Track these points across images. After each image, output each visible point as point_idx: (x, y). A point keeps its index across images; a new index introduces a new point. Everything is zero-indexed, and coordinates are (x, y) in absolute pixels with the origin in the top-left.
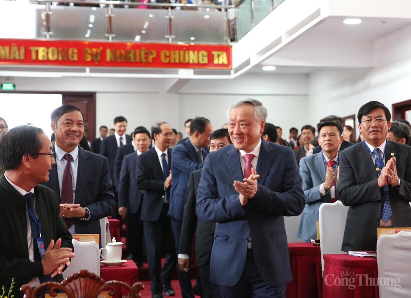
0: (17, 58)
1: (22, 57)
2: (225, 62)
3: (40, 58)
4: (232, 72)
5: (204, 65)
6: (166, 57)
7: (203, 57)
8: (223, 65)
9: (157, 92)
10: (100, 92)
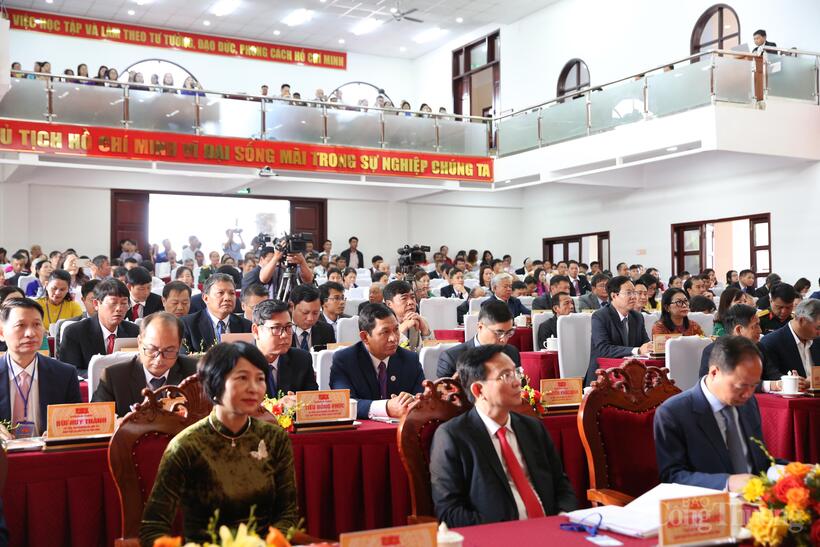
0: (300, 163)
1: (304, 162)
2: (488, 175)
3: (321, 164)
4: (493, 185)
5: (470, 177)
6: (436, 168)
7: (468, 170)
8: (486, 178)
9: (386, 201)
10: (331, 199)
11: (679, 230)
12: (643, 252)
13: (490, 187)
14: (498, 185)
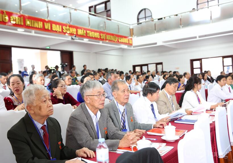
1: (85, 35)
5: (127, 44)
7: (127, 41)
8: (131, 44)
9: (90, 53)
10: (75, 51)
11: (192, 61)
12: (178, 68)
13: (131, 47)
14: (134, 47)
